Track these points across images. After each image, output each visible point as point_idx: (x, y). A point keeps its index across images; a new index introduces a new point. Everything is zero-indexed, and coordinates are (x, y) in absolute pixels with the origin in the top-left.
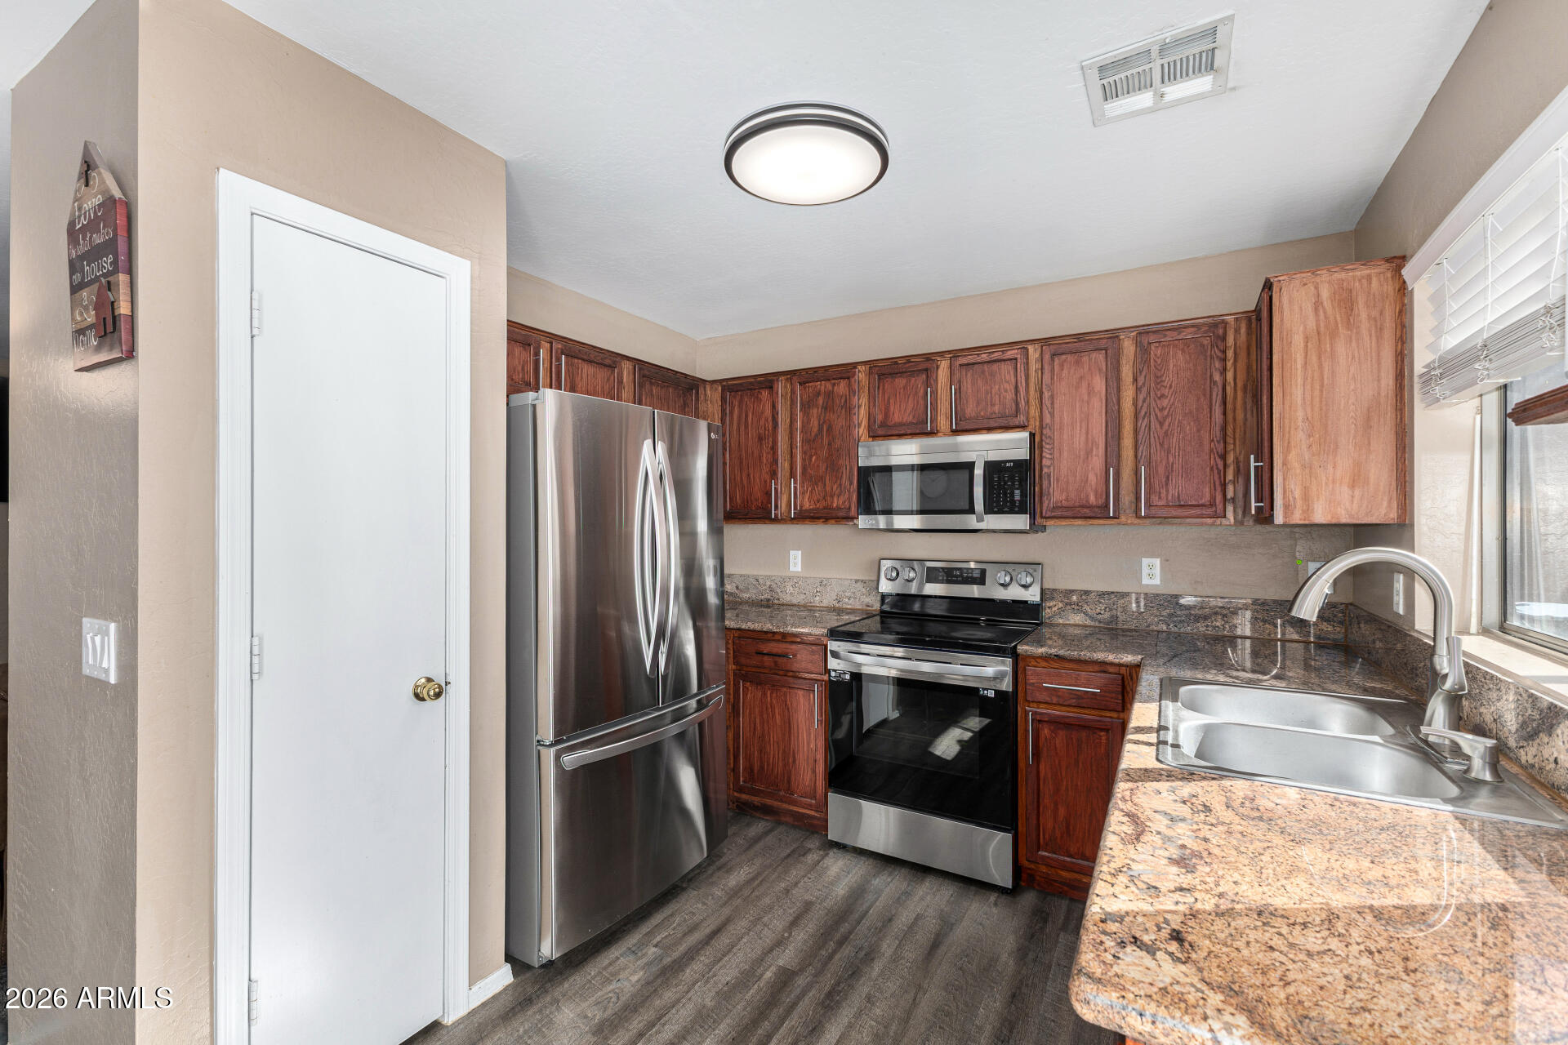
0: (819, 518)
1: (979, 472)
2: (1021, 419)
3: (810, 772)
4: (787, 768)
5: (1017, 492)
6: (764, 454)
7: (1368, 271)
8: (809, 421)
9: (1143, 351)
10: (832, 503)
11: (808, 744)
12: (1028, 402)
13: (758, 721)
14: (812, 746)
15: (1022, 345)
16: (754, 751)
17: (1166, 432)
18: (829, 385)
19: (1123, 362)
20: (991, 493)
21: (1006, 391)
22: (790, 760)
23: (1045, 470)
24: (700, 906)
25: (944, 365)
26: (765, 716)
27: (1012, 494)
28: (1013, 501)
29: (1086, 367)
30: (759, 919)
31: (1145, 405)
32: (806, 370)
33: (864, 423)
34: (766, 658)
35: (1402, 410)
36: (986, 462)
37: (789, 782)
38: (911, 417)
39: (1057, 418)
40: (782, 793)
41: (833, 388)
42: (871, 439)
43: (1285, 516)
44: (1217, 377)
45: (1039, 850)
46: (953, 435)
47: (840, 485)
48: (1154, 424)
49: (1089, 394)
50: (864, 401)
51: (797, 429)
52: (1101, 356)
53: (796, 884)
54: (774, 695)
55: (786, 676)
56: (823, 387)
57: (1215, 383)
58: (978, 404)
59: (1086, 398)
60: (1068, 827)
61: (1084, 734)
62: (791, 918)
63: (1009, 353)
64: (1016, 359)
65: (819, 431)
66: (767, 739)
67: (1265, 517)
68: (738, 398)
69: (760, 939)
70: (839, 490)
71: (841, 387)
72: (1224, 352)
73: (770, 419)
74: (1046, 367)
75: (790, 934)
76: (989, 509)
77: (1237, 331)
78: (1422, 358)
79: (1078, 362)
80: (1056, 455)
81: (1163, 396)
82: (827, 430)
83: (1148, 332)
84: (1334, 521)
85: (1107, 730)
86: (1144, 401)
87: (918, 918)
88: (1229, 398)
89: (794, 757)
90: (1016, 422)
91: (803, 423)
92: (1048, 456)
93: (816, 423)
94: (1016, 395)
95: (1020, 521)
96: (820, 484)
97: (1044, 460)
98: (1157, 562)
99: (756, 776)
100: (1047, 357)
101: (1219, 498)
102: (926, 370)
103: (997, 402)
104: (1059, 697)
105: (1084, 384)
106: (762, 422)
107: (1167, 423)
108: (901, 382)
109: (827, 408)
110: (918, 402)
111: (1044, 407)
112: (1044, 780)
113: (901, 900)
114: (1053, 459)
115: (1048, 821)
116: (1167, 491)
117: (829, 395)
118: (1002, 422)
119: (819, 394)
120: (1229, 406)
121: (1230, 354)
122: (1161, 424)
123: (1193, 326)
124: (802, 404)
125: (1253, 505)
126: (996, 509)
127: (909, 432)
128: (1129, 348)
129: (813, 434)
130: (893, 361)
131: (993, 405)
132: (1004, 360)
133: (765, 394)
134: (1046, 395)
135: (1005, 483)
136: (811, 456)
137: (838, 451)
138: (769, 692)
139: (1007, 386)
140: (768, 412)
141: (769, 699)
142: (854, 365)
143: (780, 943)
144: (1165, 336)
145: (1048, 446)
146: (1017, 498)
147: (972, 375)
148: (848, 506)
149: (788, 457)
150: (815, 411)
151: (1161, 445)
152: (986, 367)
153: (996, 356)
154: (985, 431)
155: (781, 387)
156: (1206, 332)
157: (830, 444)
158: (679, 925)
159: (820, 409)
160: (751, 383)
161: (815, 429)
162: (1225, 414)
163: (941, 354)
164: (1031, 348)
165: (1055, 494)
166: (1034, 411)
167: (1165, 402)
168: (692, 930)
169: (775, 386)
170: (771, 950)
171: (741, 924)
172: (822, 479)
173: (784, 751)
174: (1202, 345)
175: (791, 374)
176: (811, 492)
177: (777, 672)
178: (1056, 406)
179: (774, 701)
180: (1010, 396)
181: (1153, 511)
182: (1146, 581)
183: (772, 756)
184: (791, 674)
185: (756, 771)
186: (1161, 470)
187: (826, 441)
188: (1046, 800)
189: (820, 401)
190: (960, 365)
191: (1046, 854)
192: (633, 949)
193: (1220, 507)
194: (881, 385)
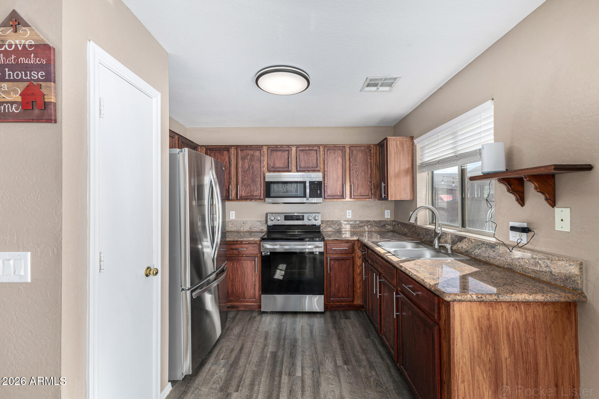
0: (248, 199)
1: (308, 184)
2: (318, 168)
3: (253, 289)
4: (243, 289)
5: (319, 191)
6: (225, 175)
7: (406, 139)
8: (244, 164)
9: (351, 152)
10: (254, 194)
11: (252, 280)
12: (320, 164)
13: (231, 274)
14: (254, 280)
15: (319, 146)
16: (229, 286)
17: (357, 175)
18: (252, 152)
19: (346, 154)
20: (311, 191)
21: (314, 159)
22: (245, 287)
23: (326, 184)
24: (229, 343)
25: (294, 149)
26: (234, 272)
27: (317, 192)
28: (317, 194)
29: (337, 155)
30: (253, 341)
31: (352, 167)
32: (243, 146)
33: (266, 166)
34: (234, 251)
35: (413, 173)
36: (309, 181)
37: (244, 294)
38: (283, 165)
39: (329, 169)
40: (241, 299)
41: (254, 153)
42: (268, 172)
43: (391, 198)
44: (369, 161)
45: (330, 298)
46: (297, 172)
47: (257, 187)
48: (354, 172)
49: (338, 162)
50: (266, 158)
51: (239, 167)
52: (340, 152)
53: (258, 327)
54: (238, 264)
55: (242, 256)
56: (250, 153)
57: (369, 162)
58: (305, 163)
59: (337, 164)
60: (338, 289)
61: (343, 262)
62: (264, 337)
63: (315, 148)
64: (317, 150)
65: (248, 168)
66: (235, 280)
67: (386, 198)
68: (213, 153)
69: (258, 346)
70: (256, 189)
71: (257, 153)
72: (371, 154)
73: (228, 162)
74: (326, 153)
75: (267, 342)
76: (310, 197)
77: (373, 149)
78: (418, 162)
79: (334, 153)
80: (329, 180)
81: (356, 165)
82: (252, 168)
83: (353, 146)
84: (400, 200)
85: (349, 260)
86: (352, 166)
87: (302, 327)
88: (372, 167)
89: (246, 285)
90: (317, 169)
91: (242, 164)
92: (326, 180)
93: (247, 165)
94: (317, 161)
95: (320, 200)
96: (249, 187)
97: (325, 181)
98: (350, 211)
99: (230, 295)
100: (326, 150)
101: (370, 193)
102: (288, 150)
103: (311, 163)
104: (336, 251)
105: (336, 160)
106: (224, 163)
107: (358, 172)
108: (279, 153)
109: (251, 160)
110: (285, 161)
111: (325, 166)
112: (332, 277)
113: (294, 323)
114: (327, 181)
115: (333, 289)
116: (358, 191)
117: (252, 156)
118: (313, 169)
119: (248, 155)
120: (372, 169)
121: (372, 155)
122: (356, 172)
123: (363, 146)
124: (241, 158)
125: (383, 195)
126: (312, 196)
127: (282, 170)
128: (348, 150)
129: (246, 169)
130: (276, 146)
131: (310, 163)
132: (313, 150)
133: (226, 153)
134: (326, 162)
135: (315, 188)
136: (245, 177)
137: (256, 175)
138: (236, 263)
139: (314, 158)
140: (227, 159)
141: (236, 266)
142: (262, 146)
143: (265, 345)
144: (357, 148)
145: (326, 177)
146: (319, 193)
147: (303, 154)
148: (260, 195)
149: (235, 177)
150: (247, 161)
151: (356, 178)
152: (307, 151)
153: (311, 148)
154: (307, 172)
155: (233, 151)
156: (366, 148)
157: (253, 173)
158: (226, 351)
159: (249, 161)
160: (219, 148)
161: (247, 167)
162: (371, 171)
163: (293, 145)
164: (321, 147)
165: (329, 192)
166: (322, 166)
167: (357, 167)
168: (232, 350)
169: (230, 150)
170: (264, 348)
171: (248, 344)
172: (249, 185)
173: (242, 284)
174: (366, 152)
175: (237, 147)
176: (245, 190)
177: (239, 255)
178: (329, 165)
179: (238, 266)
180: (315, 161)
181: (355, 197)
182: (348, 217)
183: (237, 287)
184: (245, 255)
185: (230, 293)
186: (356, 185)
187: (251, 171)
188: (333, 283)
189: (249, 157)
190: (299, 150)
191: (333, 299)
192: (214, 363)
193: (370, 196)
194: (272, 154)
